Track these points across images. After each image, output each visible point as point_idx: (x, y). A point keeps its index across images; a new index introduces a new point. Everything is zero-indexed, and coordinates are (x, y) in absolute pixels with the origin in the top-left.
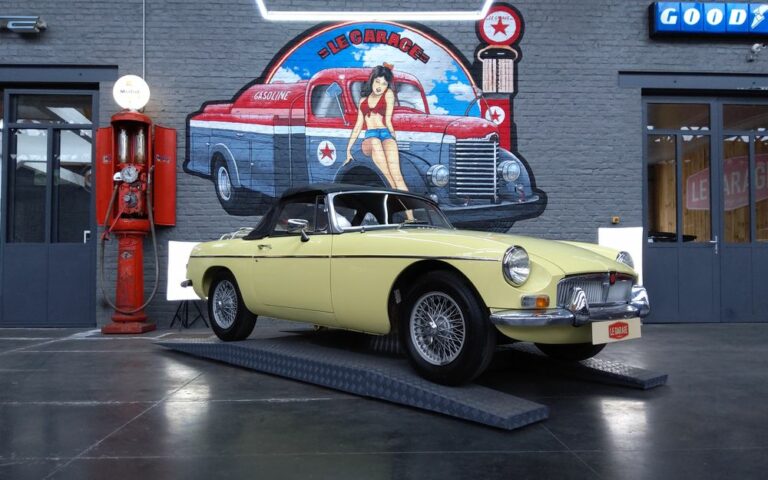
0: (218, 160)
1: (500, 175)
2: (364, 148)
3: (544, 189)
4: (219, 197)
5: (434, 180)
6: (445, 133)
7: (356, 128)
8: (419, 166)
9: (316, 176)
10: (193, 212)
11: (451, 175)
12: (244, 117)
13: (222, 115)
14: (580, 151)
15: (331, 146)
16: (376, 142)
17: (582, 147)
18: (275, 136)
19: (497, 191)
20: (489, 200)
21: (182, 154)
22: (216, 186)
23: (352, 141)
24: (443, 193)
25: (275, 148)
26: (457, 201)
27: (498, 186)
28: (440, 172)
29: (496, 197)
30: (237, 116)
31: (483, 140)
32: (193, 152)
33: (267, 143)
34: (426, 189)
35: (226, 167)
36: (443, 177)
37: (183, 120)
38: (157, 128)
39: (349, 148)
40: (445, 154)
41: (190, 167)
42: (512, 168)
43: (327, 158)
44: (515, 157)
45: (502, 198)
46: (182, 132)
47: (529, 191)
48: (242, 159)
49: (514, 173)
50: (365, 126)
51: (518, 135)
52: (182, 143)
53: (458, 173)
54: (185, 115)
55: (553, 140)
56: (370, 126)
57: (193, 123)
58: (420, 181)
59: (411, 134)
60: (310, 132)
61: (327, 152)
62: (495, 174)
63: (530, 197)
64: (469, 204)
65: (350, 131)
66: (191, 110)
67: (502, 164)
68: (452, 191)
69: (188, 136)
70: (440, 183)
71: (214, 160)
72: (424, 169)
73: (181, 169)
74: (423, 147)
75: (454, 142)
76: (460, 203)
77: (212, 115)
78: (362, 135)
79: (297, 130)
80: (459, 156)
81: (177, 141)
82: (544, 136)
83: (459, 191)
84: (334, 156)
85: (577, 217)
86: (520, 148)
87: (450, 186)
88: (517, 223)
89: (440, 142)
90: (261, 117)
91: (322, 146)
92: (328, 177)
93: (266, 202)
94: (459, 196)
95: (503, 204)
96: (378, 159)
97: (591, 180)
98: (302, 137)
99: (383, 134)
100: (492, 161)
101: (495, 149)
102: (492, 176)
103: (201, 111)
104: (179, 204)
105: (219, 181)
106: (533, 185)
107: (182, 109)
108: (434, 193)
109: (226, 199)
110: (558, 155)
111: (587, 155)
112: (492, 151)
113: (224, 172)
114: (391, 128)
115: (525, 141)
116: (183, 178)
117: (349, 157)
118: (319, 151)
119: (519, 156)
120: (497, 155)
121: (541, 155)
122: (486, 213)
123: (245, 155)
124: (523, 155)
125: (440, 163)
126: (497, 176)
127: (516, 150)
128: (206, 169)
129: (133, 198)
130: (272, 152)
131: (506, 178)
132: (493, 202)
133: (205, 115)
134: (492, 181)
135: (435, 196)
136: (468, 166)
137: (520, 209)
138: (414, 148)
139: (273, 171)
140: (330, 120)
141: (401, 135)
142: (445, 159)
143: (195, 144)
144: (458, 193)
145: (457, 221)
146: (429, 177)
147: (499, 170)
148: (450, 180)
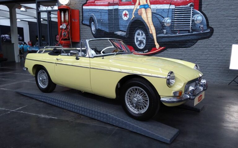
0: (92, 20)
1: (193, 21)
2: (139, 12)
3: (213, 27)
4: (92, 32)
5: (165, 24)
6: (171, 4)
7: (136, 5)
8: (159, 19)
9: (121, 24)
10: (85, 37)
11: (172, 22)
12: (99, 4)
13: (92, 4)
14: (231, 9)
15: (127, 13)
16: (143, 10)
17: (233, 7)
18: (109, 10)
19: (191, 28)
20: (188, 32)
21: (81, 18)
22: (91, 28)
23: (134, 10)
24: (168, 29)
25: (109, 14)
27: (192, 26)
28: (168, 21)
29: (191, 30)
30: (97, 4)
31: (186, 6)
32: (84, 17)
33: (106, 13)
34: (162, 28)
35: (94, 22)
36: (169, 23)
37: (81, 7)
38: (72, 10)
39: (133, 13)
40: (170, 13)
41: (83, 23)
42: (199, 17)
43: (126, 17)
44: (200, 13)
45: (193, 30)
46: (81, 11)
47: (206, 28)
48: (98, 19)
49: (199, 20)
50: (139, 4)
51: (203, 3)
52: (81, 15)
53: (175, 21)
54: (82, 5)
55: (219, 5)
56: (141, 4)
57: (84, 7)
58: (159, 25)
59: (157, 5)
60: (120, 7)
61: (126, 15)
62: (191, 20)
63: (206, 30)
64: (179, 34)
65: (134, 6)
66: (83, 3)
67: (194, 16)
68: (172, 28)
69: (83, 12)
70: (168, 25)
71: (90, 20)
72: (161, 20)
73: (81, 23)
74: (161, 11)
75: (174, 8)
76: (175, 33)
77: (89, 4)
78: (138, 8)
79: (116, 7)
80: (176, 14)
81: (79, 14)
82: (214, 3)
83: (175, 28)
84: (128, 16)
85: (227, 38)
86: (203, 9)
87: (172, 26)
88: (199, 41)
89: (168, 8)
90: (104, 3)
91: (124, 13)
92: (126, 24)
93: (106, 34)
95: (193, 33)
96: (144, 16)
97: (235, 22)
98: (117, 10)
99: (146, 6)
100: (190, 15)
101: (192, 10)
102: (190, 22)
103: (86, 3)
104: (81, 35)
105: (92, 27)
106: (208, 25)
107: (81, 2)
108: (164, 29)
109: (94, 33)
110: (220, 11)
111: (235, 11)
112: (190, 11)
113: (93, 24)
114: (149, 4)
115: (205, 6)
116: (82, 26)
117: (133, 16)
118: (123, 15)
119: (202, 12)
120: (192, 13)
121: (213, 11)
122: (186, 37)
123: (99, 18)
124: (204, 12)
125: (168, 17)
126: (192, 21)
127: (201, 10)
128: (88, 23)
129: (65, 34)
130: (107, 16)
131: (196, 22)
132: (189, 32)
133: (87, 4)
134: (190, 24)
135: (165, 30)
136: (180, 18)
137: (201, 35)
138: (158, 11)
139: (108, 23)
140: (127, 2)
141: (153, 6)
142: (170, 15)
143: (85, 14)
144: (175, 29)
145: (173, 40)
146: (163, 23)
147: (193, 19)
148: (171, 24)
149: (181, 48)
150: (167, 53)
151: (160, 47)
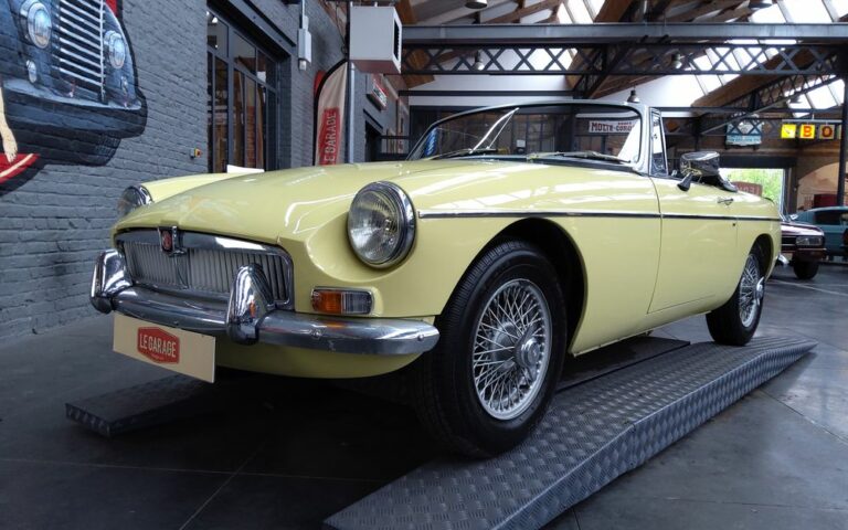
3: (145, 93)
5: (31, 30)
11: (55, 30)
19: (105, 81)
20: (96, 94)
24: (43, 63)
26: (61, 86)
27: (104, 71)
28: (38, 17)
29: (103, 91)
34: (20, 46)
36: (42, 29)
42: (118, 45)
44: (120, 28)
45: (111, 95)
47: (132, 92)
49: (119, 56)
53: (63, 30)
58: (12, 26)
62: (101, 48)
63: (133, 102)
64: (76, 96)
67: (108, 34)
68: (55, 62)
70: (40, 40)
76: (64, 91)
83: (63, 66)
86: (125, 15)
87: (53, 52)
88: (123, 140)
94: (64, 75)
95: (112, 105)
97: (177, 92)
100: (99, 25)
101: (101, 3)
102: (98, 52)
106: (136, 83)
108: (30, 58)
110: (155, 43)
111: (175, 55)
112: (98, 6)
115: (129, 6)
119: (124, 29)
120: (104, 16)
121: (142, 36)
122: (93, 117)
124: (128, 29)
126: (104, 54)
127: (122, 17)
131: (112, 61)
132: (100, 100)
134: (99, 62)
135: (33, 66)
137: (126, 119)
144: (62, 70)
145: (60, 125)
146: (23, 22)
147: (106, 43)
148: (52, 40)
149: (83, 168)
150: (45, 186)
151: (21, 152)
